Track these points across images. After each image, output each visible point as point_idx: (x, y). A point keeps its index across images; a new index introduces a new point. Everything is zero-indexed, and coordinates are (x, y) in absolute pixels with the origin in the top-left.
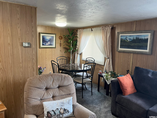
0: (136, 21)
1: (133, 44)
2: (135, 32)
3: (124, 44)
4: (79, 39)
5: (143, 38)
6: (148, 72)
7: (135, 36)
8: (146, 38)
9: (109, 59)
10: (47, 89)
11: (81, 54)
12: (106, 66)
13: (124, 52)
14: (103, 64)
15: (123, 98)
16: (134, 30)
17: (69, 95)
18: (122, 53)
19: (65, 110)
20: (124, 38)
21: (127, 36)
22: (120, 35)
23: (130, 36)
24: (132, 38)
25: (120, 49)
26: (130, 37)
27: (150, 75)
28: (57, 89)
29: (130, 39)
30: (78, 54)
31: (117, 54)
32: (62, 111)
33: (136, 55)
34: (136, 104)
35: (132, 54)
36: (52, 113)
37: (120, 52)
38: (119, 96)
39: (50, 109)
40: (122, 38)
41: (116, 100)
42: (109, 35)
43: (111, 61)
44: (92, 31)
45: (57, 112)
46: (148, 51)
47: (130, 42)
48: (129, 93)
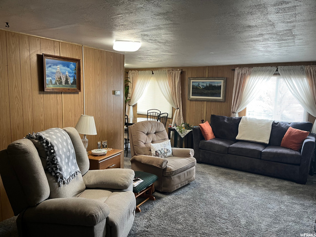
0: (209, 67)
1: (206, 92)
2: (208, 78)
3: (197, 92)
4: (131, 84)
5: (217, 85)
6: (224, 118)
7: (208, 83)
8: (219, 85)
9: (178, 110)
10: (147, 134)
11: (135, 106)
12: (175, 118)
13: (196, 100)
14: (171, 117)
15: (206, 142)
16: (207, 76)
17: (165, 139)
18: (194, 102)
19: (167, 150)
20: (196, 84)
21: (199, 82)
22: (192, 81)
23: (203, 82)
24: (205, 85)
25: (191, 97)
26: (203, 84)
27: (226, 121)
28: (154, 135)
29: (203, 86)
30: (129, 105)
31: (188, 103)
32: (165, 151)
33: (209, 103)
34: (218, 145)
35: (205, 102)
36: (159, 152)
37: (191, 100)
38: (202, 142)
39: (157, 149)
40: (194, 84)
41: (200, 146)
42: (177, 80)
43: (181, 112)
44: (153, 74)
45: (163, 152)
46: (221, 98)
47: (203, 89)
48: (210, 138)
